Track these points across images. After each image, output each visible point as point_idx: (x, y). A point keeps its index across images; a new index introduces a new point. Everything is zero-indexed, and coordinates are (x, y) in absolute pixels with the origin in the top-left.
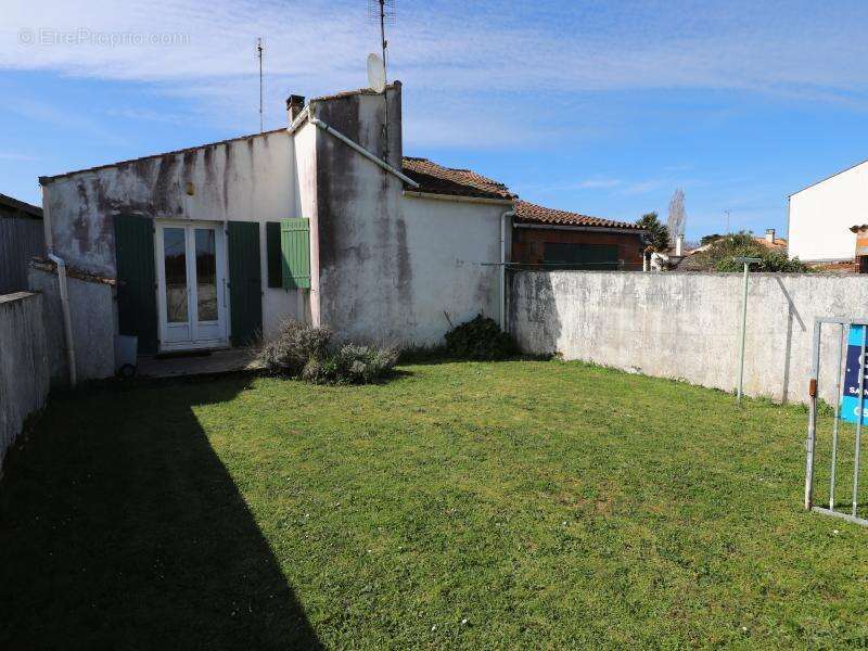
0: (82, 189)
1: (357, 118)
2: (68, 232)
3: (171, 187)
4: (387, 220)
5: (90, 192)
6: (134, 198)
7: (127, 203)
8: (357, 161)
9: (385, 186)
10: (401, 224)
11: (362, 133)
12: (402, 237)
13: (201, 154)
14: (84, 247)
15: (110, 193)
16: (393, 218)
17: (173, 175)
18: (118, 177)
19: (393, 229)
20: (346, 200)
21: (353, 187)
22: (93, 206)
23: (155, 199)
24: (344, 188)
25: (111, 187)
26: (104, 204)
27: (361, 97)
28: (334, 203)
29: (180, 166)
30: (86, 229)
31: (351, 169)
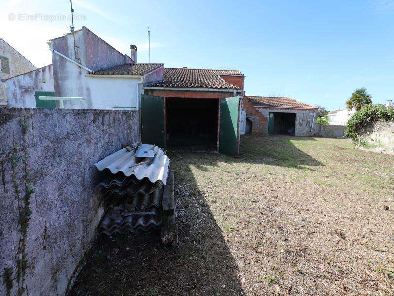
0: (14, 83)
1: (67, 45)
2: (12, 97)
3: (39, 81)
4: (82, 88)
5: (16, 84)
6: (29, 85)
7: (27, 87)
8: (68, 64)
9: (80, 73)
10: (88, 89)
11: (70, 52)
12: (89, 95)
13: (48, 68)
14: (16, 102)
15: (22, 84)
16: (84, 87)
17: (39, 76)
18: (24, 78)
19: (85, 92)
20: (65, 80)
21: (67, 75)
22: (18, 88)
23: (34, 85)
24: (64, 75)
25: (22, 82)
26: (21, 87)
27: (68, 36)
28: (60, 82)
29: (41, 73)
30: (16, 96)
31: (66, 67)
